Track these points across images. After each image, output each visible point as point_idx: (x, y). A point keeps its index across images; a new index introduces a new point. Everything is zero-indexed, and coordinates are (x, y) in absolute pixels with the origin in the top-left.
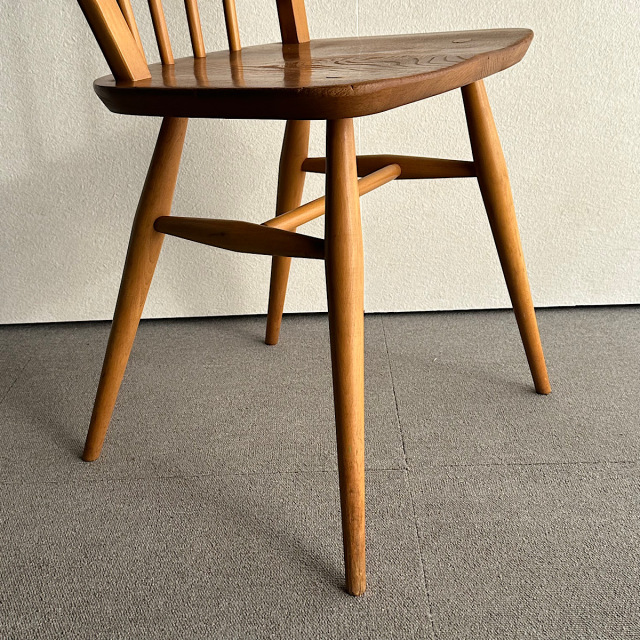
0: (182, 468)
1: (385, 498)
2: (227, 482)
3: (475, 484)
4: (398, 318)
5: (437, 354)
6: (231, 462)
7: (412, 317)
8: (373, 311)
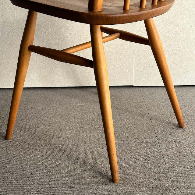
0: (76, 141)
1: (152, 152)
2: (94, 146)
3: (184, 148)
4: (146, 88)
5: (162, 101)
6: (94, 139)
7: (151, 88)
8: (137, 86)
